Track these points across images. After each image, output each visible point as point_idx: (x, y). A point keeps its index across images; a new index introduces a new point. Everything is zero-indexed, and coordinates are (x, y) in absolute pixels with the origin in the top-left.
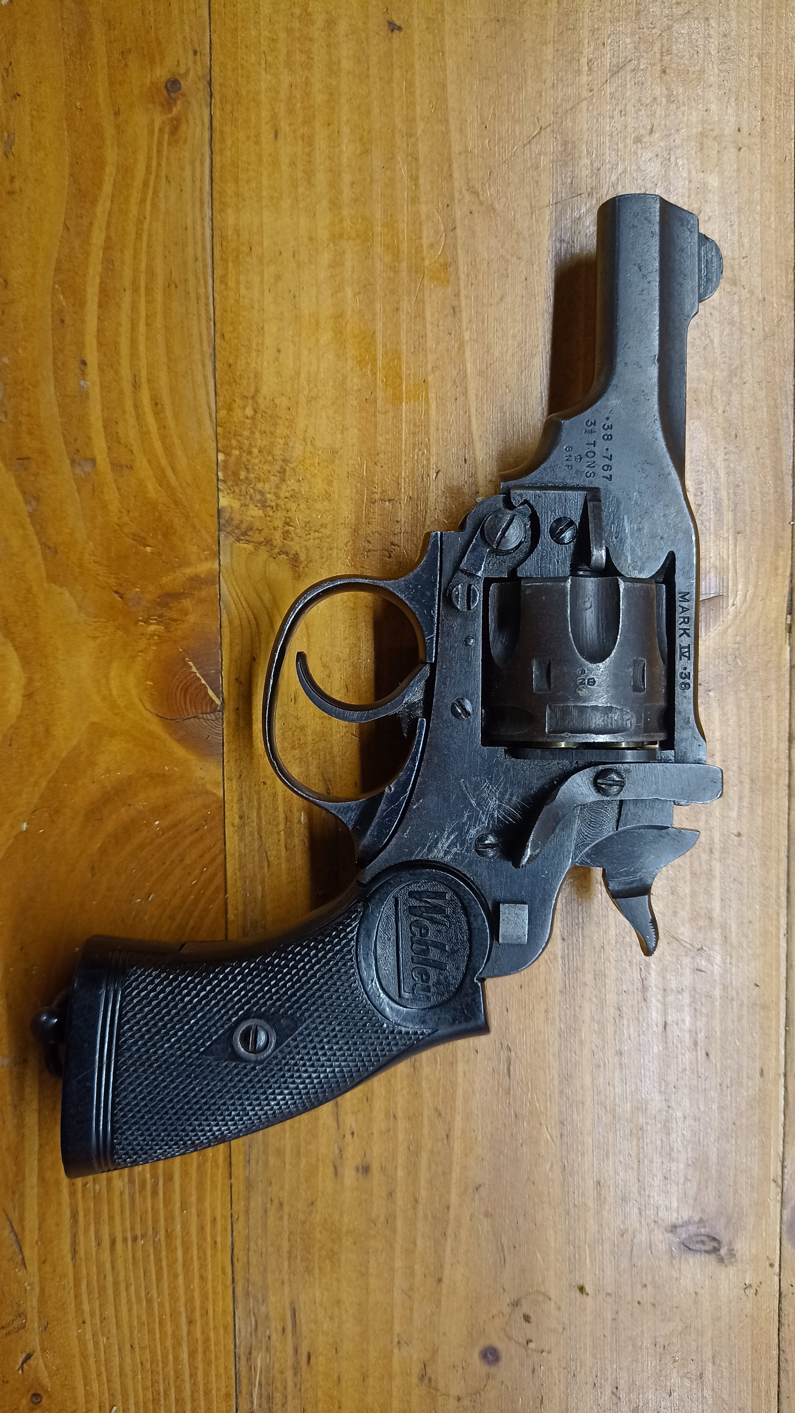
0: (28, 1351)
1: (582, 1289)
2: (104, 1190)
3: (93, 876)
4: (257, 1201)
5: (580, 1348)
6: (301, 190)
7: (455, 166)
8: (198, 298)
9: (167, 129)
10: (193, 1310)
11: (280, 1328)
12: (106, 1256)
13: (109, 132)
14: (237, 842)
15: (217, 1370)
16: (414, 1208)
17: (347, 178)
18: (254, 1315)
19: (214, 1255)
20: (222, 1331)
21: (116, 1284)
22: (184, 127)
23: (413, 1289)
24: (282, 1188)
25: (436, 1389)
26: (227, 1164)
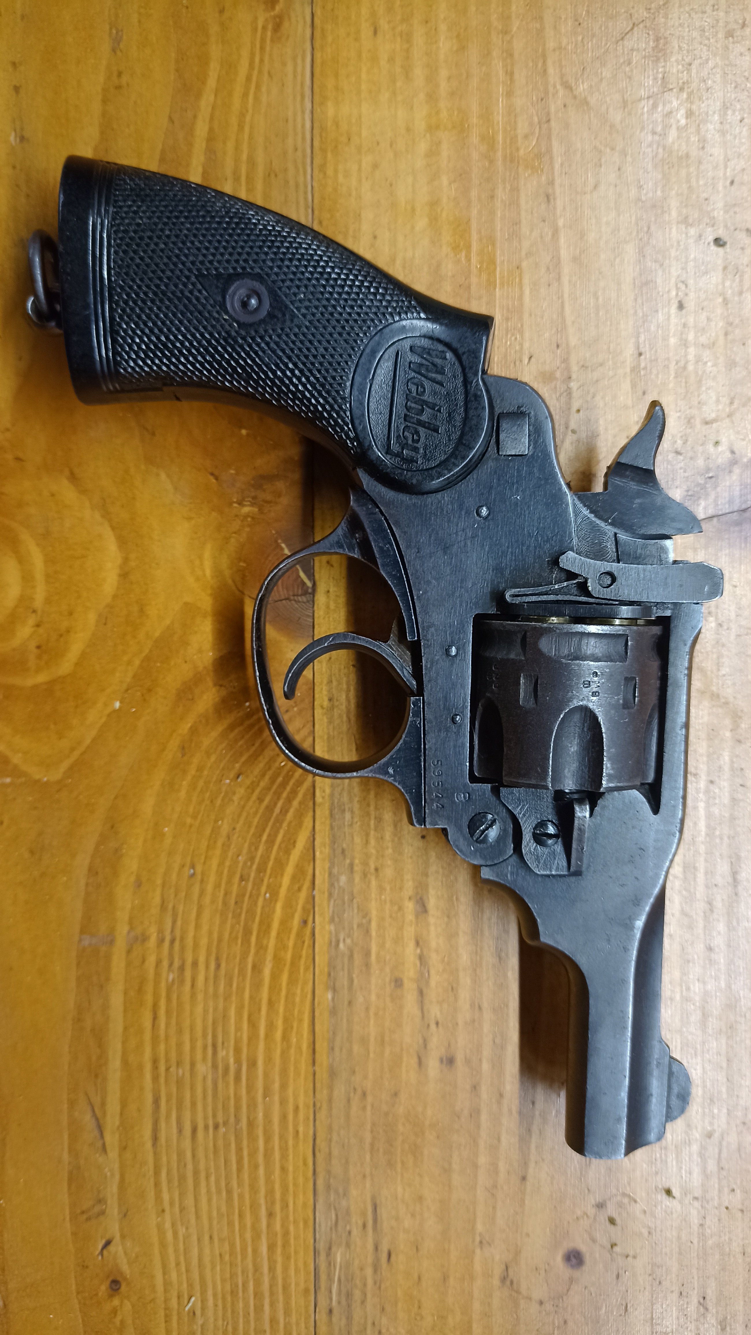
0: (108, 1237)
1: (668, 1192)
2: (187, 1075)
3: (183, 756)
4: (340, 1090)
5: (666, 1254)
6: (399, 84)
7: (549, 62)
8: (297, 186)
9: (270, 27)
10: (273, 1203)
11: (360, 1223)
12: (187, 1143)
13: (214, 29)
14: (326, 724)
15: (296, 1265)
16: (499, 1103)
17: (444, 73)
18: (335, 1209)
19: (296, 1146)
20: (301, 1225)
21: (196, 1173)
22: (286, 24)
23: (496, 1187)
24: (365, 1077)
25: (518, 1292)
26: (311, 1051)
